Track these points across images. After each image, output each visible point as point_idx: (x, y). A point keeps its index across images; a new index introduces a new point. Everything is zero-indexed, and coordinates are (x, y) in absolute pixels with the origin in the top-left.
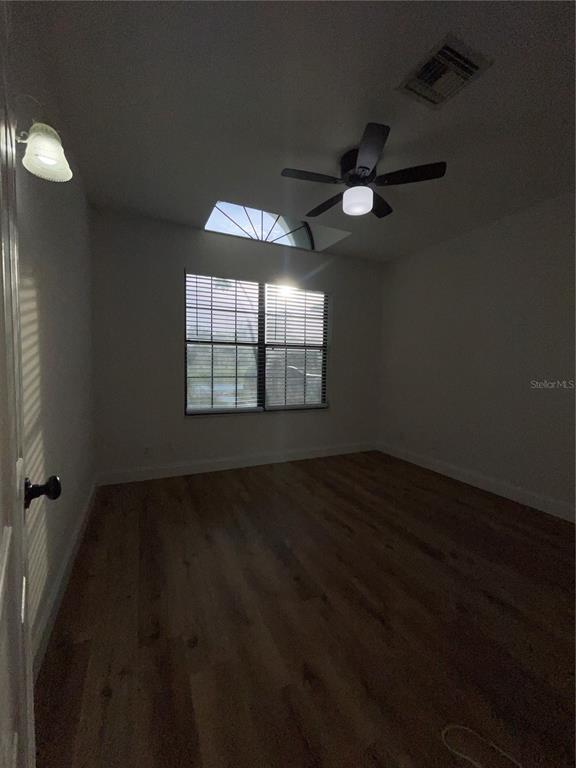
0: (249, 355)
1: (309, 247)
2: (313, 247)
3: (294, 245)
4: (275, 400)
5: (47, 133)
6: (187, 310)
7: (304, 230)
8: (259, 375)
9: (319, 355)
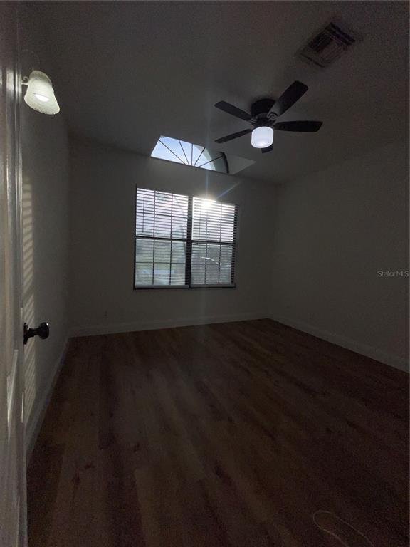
0: (180, 248)
1: (225, 171)
2: (228, 172)
3: (214, 169)
4: (198, 280)
5: (43, 79)
6: (137, 214)
7: (222, 159)
8: (187, 262)
9: (230, 249)
